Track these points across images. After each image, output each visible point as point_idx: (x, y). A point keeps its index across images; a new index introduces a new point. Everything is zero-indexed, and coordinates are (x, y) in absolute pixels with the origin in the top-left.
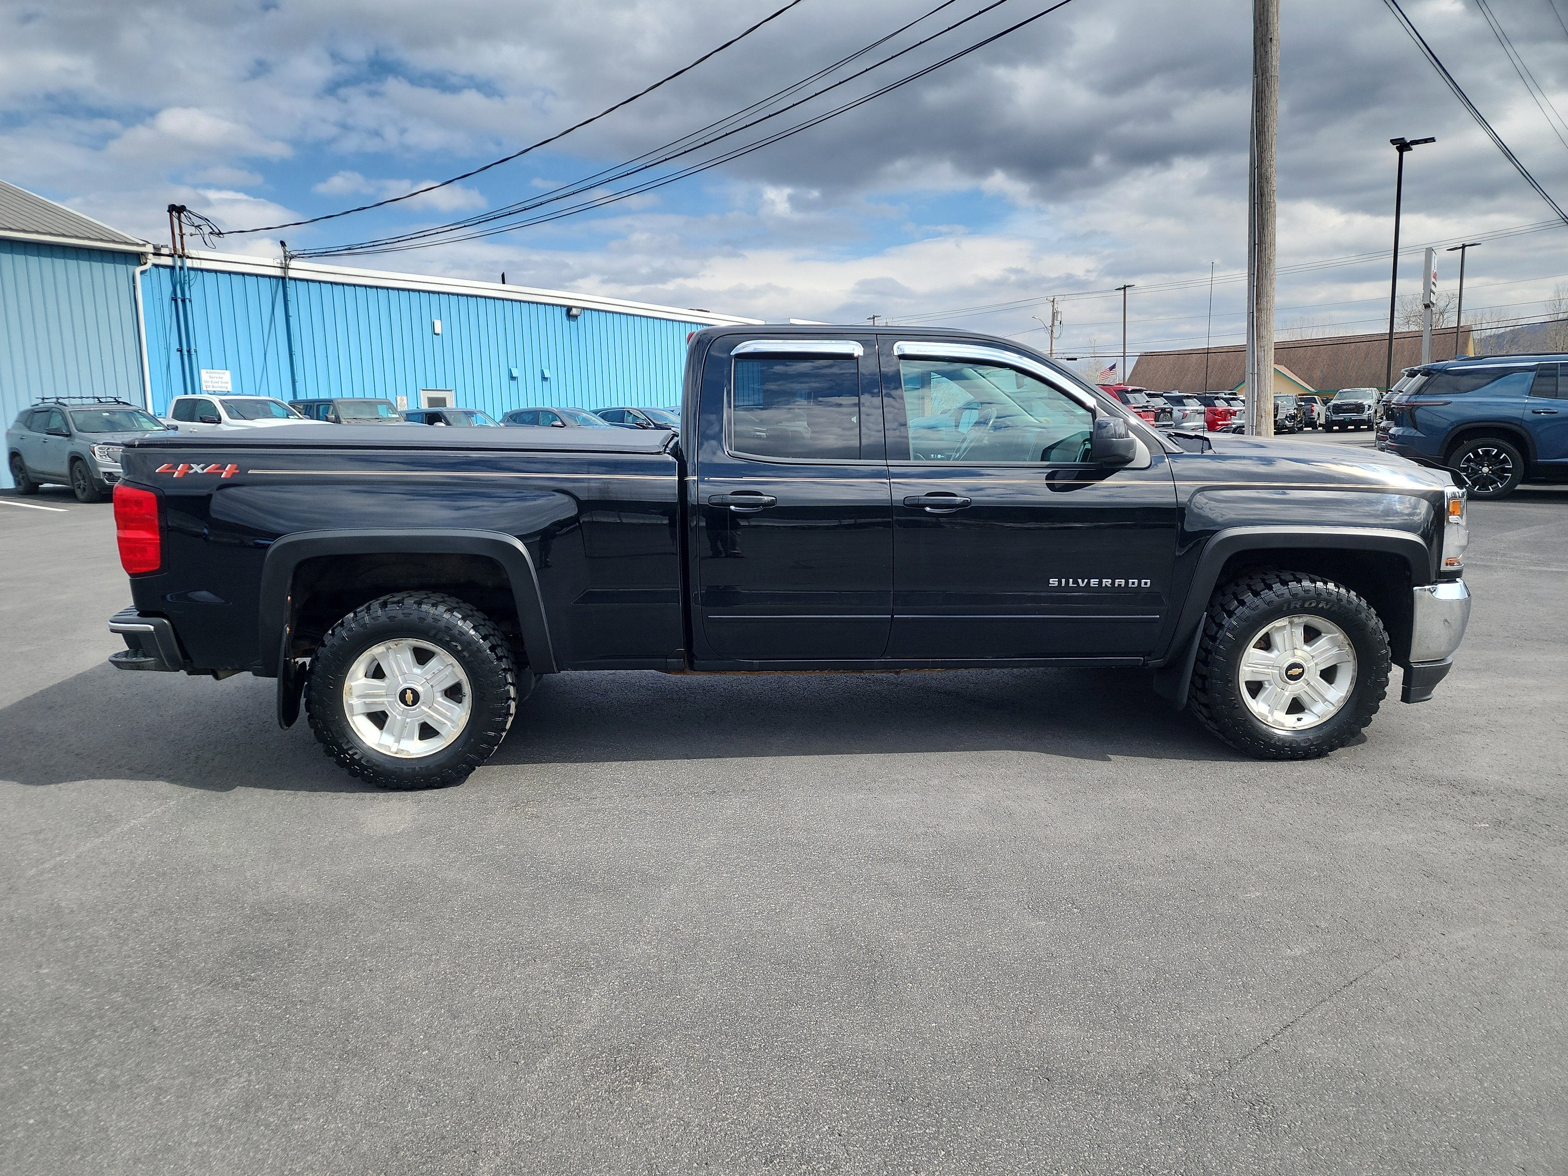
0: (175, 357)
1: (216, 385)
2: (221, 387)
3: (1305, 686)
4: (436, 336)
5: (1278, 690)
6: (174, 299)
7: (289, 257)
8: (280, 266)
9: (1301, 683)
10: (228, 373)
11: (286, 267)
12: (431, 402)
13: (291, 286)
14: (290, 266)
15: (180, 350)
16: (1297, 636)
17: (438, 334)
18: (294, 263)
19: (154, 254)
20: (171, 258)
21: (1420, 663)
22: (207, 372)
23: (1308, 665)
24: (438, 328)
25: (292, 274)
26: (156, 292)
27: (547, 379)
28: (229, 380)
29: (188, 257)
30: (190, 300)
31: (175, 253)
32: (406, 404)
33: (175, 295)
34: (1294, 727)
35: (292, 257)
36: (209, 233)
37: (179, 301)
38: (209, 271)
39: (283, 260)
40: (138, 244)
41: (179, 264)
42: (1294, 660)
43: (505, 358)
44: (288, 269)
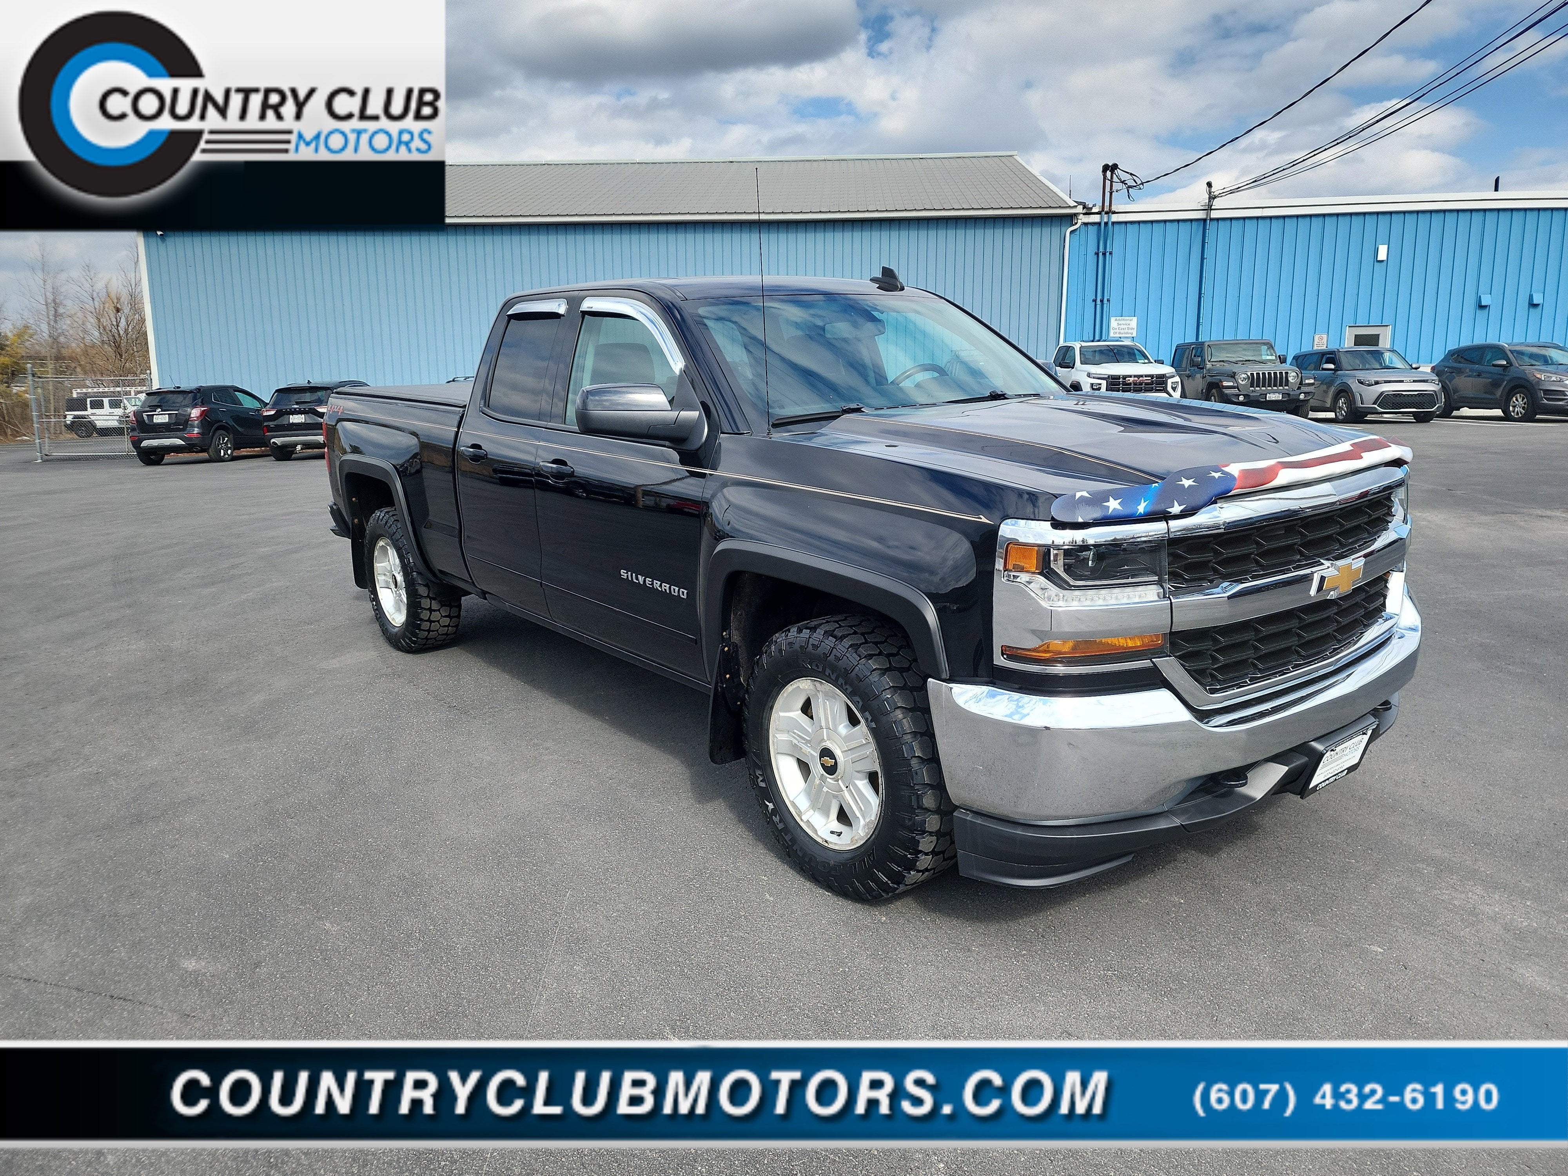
0: (1090, 305)
1: (1122, 332)
2: (1126, 333)
3: (844, 788)
4: (1378, 264)
5: (817, 781)
6: (1097, 254)
7: (1212, 198)
8: (1203, 208)
9: (838, 781)
10: (1135, 319)
11: (1209, 208)
12: (1360, 340)
13: (1211, 227)
14: (1213, 207)
15: (1095, 301)
16: (832, 711)
17: (1382, 261)
18: (1217, 203)
19: (1084, 214)
20: (1099, 216)
21: (964, 809)
22: (1116, 320)
23: (842, 759)
24: (1382, 255)
25: (1214, 214)
26: (1082, 248)
27: (1537, 305)
28: (1135, 326)
29: (1114, 213)
30: (1111, 253)
31: (1103, 210)
32: (1325, 343)
33: (1098, 249)
34: (826, 841)
35: (1215, 197)
36: (1131, 187)
37: (1101, 254)
38: (1132, 223)
39: (1207, 201)
40: (1070, 207)
41: (1106, 220)
42: (829, 744)
43: (1475, 283)
44: (1211, 210)
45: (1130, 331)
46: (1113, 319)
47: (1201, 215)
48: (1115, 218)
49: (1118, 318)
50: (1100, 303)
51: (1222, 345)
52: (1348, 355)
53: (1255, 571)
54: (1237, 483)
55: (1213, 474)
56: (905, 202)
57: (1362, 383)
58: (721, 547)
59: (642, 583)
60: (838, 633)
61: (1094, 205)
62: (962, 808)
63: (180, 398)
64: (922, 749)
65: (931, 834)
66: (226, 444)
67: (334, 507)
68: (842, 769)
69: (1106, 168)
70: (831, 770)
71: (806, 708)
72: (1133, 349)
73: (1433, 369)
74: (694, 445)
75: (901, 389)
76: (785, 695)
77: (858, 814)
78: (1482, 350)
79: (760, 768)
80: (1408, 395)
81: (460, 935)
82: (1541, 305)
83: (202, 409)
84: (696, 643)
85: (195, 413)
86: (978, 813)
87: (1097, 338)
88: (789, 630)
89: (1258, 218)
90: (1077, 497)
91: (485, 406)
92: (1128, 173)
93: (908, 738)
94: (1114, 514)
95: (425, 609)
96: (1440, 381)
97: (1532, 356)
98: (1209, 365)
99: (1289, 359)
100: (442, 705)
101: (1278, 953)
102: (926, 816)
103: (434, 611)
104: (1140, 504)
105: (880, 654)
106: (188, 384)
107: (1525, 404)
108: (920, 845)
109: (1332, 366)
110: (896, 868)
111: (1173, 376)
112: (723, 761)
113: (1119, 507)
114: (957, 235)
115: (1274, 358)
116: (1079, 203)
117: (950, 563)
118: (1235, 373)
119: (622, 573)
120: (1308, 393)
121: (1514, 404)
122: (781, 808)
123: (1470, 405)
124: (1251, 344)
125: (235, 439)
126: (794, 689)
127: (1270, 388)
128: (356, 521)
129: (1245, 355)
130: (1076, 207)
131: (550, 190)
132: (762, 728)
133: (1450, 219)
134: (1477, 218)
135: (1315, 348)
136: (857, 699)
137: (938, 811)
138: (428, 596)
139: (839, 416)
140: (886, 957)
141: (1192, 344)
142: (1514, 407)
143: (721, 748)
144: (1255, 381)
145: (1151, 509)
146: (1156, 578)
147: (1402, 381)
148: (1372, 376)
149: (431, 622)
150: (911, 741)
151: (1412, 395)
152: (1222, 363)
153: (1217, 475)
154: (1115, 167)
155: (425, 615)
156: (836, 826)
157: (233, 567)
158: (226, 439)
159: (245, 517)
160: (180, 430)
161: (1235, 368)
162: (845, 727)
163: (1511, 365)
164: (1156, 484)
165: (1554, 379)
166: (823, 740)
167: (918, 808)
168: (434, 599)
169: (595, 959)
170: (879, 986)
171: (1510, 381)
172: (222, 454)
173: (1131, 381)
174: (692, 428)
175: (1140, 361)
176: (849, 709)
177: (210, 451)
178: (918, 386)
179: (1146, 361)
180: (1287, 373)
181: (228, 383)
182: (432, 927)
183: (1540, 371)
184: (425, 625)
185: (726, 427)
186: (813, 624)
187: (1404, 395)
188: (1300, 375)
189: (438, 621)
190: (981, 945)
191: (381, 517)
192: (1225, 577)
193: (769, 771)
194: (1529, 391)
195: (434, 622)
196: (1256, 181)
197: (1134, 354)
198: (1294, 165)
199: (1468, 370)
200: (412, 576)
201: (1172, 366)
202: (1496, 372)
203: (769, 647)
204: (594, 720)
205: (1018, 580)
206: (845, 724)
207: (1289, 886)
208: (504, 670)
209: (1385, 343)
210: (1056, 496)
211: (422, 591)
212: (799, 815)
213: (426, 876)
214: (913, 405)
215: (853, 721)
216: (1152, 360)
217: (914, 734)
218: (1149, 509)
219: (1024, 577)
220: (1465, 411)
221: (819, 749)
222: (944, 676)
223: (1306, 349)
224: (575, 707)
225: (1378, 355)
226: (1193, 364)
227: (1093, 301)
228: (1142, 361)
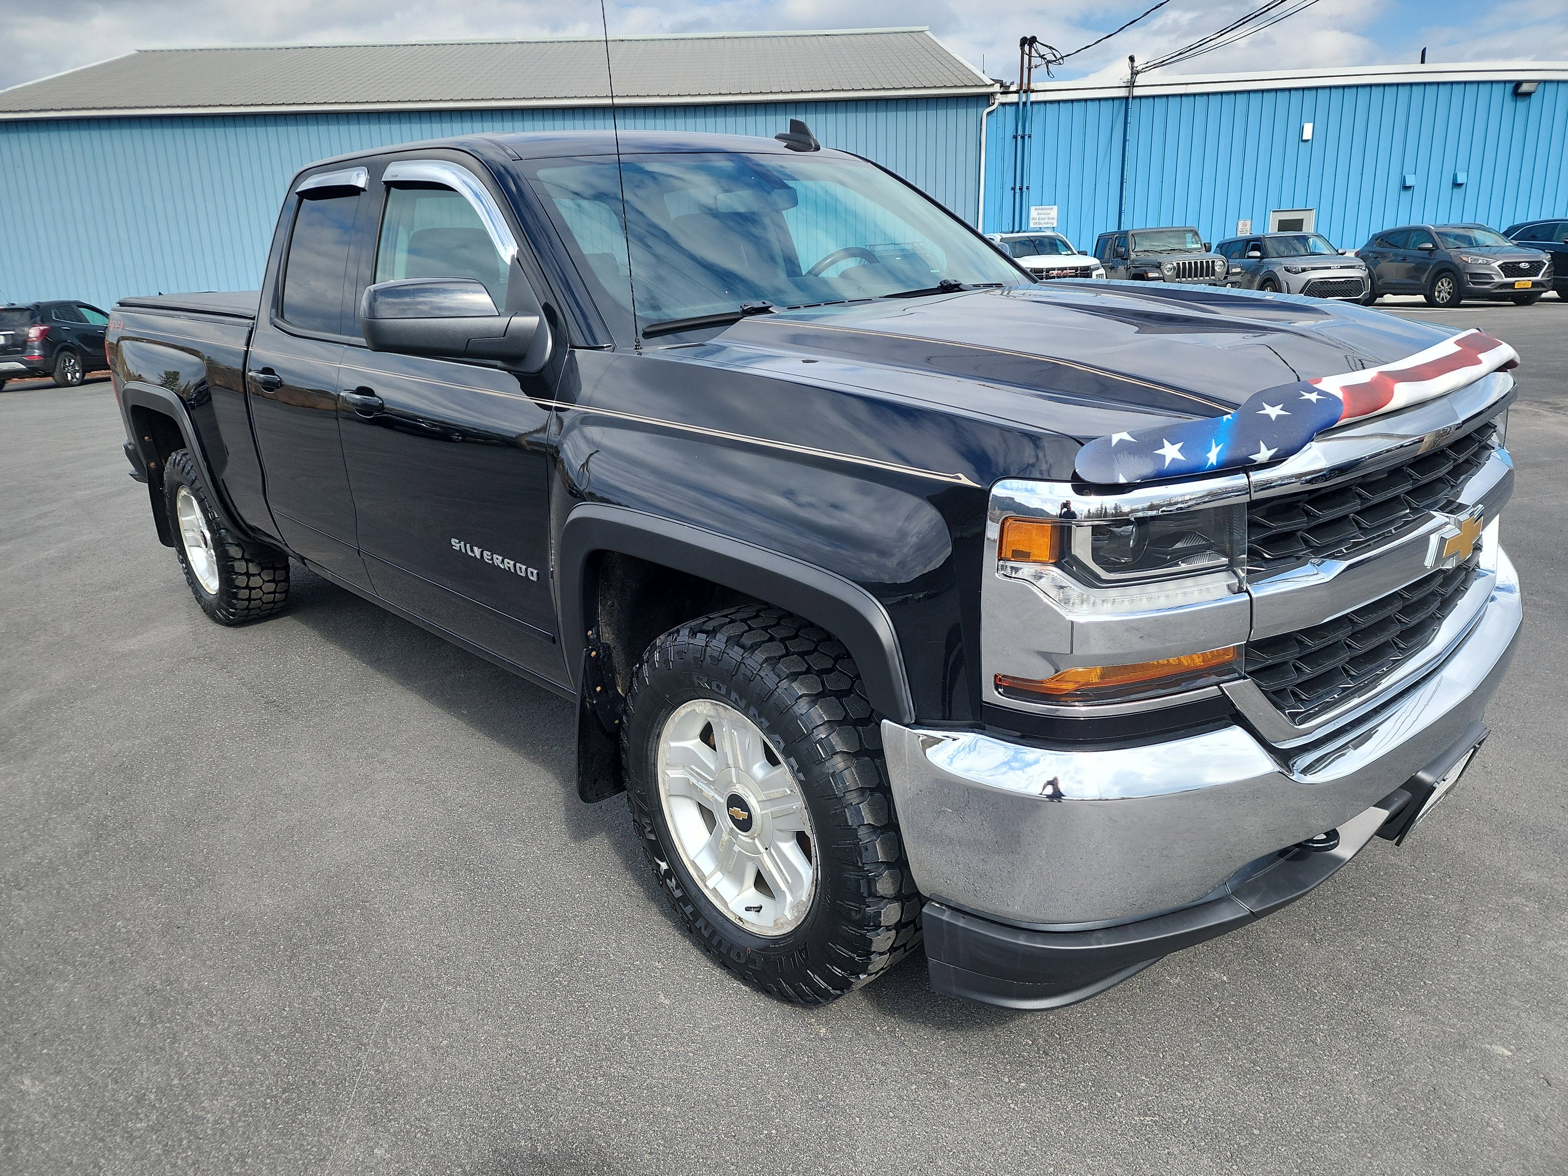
0: (1009, 194)
1: (1042, 221)
2: (1047, 223)
3: (762, 850)
4: (1303, 143)
5: (725, 837)
6: (1015, 137)
7: (1135, 73)
8: (1125, 85)
9: (753, 839)
10: (1055, 208)
11: (1131, 85)
12: (1284, 225)
13: (1134, 105)
14: (1135, 84)
15: (1014, 189)
16: (742, 745)
17: (1308, 141)
18: (1140, 79)
19: (1002, 93)
20: (1017, 95)
21: (938, 903)
22: (1036, 209)
23: (759, 811)
24: (1307, 135)
25: (1137, 92)
26: (1000, 131)
27: (1461, 185)
28: (1056, 216)
29: (1033, 91)
30: (1030, 136)
31: (1021, 89)
32: (1249, 229)
33: (1017, 133)
34: (740, 919)
35: (1138, 73)
36: (1049, 62)
37: (1019, 138)
38: (1052, 102)
39: (1130, 77)
40: (986, 86)
41: (1024, 100)
42: (740, 790)
43: (1400, 163)
44: (1133, 87)
45: (1051, 221)
46: (1032, 209)
47: (1123, 93)
48: (1033, 97)
49: (1037, 207)
50: (1019, 190)
51: (1146, 235)
52: (1273, 241)
53: (1354, 538)
54: (1345, 409)
55: (1307, 396)
56: (811, 82)
57: (1288, 271)
58: (577, 513)
59: (478, 557)
60: (747, 641)
61: (1012, 83)
62: (933, 901)
63: (16, 316)
64: (874, 812)
65: (888, 929)
66: (73, 366)
67: (130, 447)
68: (759, 822)
69: (1024, 41)
70: (745, 825)
71: (707, 735)
72: (1055, 239)
73: (1357, 254)
74: (533, 366)
75: (825, 282)
76: (676, 720)
77: (783, 887)
78: (1407, 232)
79: (647, 815)
80: (1335, 283)
81: (215, 1095)
82: (1465, 185)
83: (42, 328)
84: (554, 641)
85: (34, 332)
86: (958, 910)
87: (1017, 229)
88: (678, 631)
89: (1181, 95)
90: (1114, 442)
91: (277, 316)
92: (1047, 46)
93: (853, 798)
94: (1176, 466)
95: (241, 574)
96: (1366, 267)
97: (1457, 237)
98: (1133, 256)
99: (1213, 248)
100: (258, 700)
101: (1371, 1066)
102: (882, 905)
103: (253, 575)
104: (1210, 451)
105: (808, 671)
106: (25, 300)
107: (1450, 289)
108: (874, 945)
109: (1258, 254)
110: (838, 971)
111: (1098, 268)
112: (599, 797)
113: (1180, 457)
114: (868, 118)
115: (1199, 246)
116: (996, 81)
117: (913, 540)
118: (1160, 264)
119: (453, 543)
120: (1235, 282)
121: (1440, 289)
122: (678, 870)
123: (1392, 291)
124: (1174, 231)
125: (82, 360)
126: (687, 713)
127: (1196, 279)
128: (152, 465)
129: (1170, 243)
130: (992, 85)
131: (421, 73)
132: (646, 763)
133: (1377, 92)
134: (1403, 92)
135: (1239, 235)
136: (777, 737)
137: (897, 898)
138: (243, 558)
139: (738, 320)
140: (829, 1104)
141: (1114, 233)
142: (1439, 292)
143: (595, 781)
144: (1182, 272)
145: (1227, 456)
146: (1224, 560)
147: (1329, 268)
148: (1298, 263)
149: (251, 589)
150: (857, 801)
151: (1339, 283)
152: (1147, 253)
153: (1313, 397)
154: (1033, 40)
155: (241, 581)
156: (752, 896)
157: (40, 517)
158: (73, 361)
159: (72, 452)
160: (17, 352)
161: (1161, 258)
162: (761, 767)
163: (1438, 248)
164: (1229, 416)
165: (1480, 261)
166: (730, 783)
167: (869, 896)
168: (251, 561)
169: (408, 1132)
170: (820, 1165)
171: (1436, 264)
172: (69, 378)
173: (1054, 275)
174: (533, 339)
175: (1063, 253)
176: (765, 745)
177: (55, 374)
178: (844, 276)
179: (1069, 252)
180: (1213, 262)
181: (73, 298)
182: (176, 1082)
183: (1466, 253)
184: (243, 594)
185: (578, 340)
186: (710, 626)
187: (1331, 283)
188: (1226, 263)
189: (260, 588)
190: (961, 1074)
191: (177, 461)
192: (1317, 551)
193: (659, 819)
194: (1455, 275)
195: (254, 588)
196: (1181, 54)
197: (1056, 245)
198: (1222, 35)
199: (1391, 255)
200: (220, 534)
201: (1095, 257)
202: (1421, 255)
203: (652, 654)
204: (448, 716)
205: (1020, 574)
206: (762, 762)
207: (1359, 944)
208: (343, 647)
209: (1308, 229)
210: (1080, 442)
211: (234, 551)
212: (702, 880)
213: (186, 985)
214: (839, 302)
215: (772, 760)
216: (1075, 252)
217: (861, 790)
218: (1225, 457)
219: (1027, 570)
220: (1389, 298)
221: (727, 795)
222: (907, 720)
223: (1230, 236)
224: (425, 698)
225: (1304, 239)
226: (1117, 255)
227: (1012, 189)
228: (1066, 253)
